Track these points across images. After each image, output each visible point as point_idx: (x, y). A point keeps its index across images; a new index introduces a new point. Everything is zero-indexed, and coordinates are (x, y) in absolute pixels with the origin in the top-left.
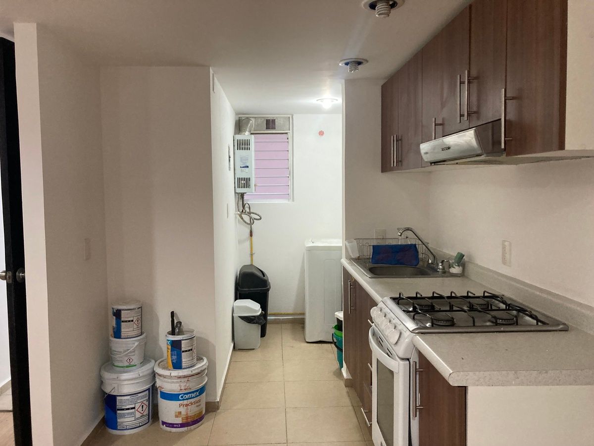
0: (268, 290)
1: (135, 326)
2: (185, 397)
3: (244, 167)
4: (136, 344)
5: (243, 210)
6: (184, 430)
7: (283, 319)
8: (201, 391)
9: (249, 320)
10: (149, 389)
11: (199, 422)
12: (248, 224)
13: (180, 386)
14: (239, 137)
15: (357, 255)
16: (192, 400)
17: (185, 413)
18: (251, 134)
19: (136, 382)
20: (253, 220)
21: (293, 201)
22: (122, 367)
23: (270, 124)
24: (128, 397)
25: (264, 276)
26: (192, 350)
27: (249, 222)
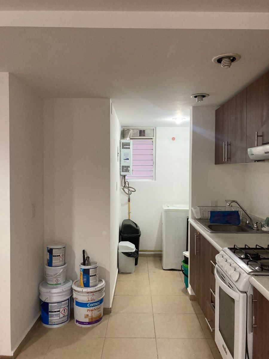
0: (140, 236)
1: (61, 259)
2: (91, 305)
3: (126, 159)
4: (62, 270)
5: (124, 186)
6: (90, 327)
7: (148, 254)
8: (101, 301)
9: (128, 254)
10: (69, 299)
11: (99, 321)
12: (127, 194)
13: (88, 298)
14: (124, 141)
15: (199, 217)
16: (96, 307)
17: (91, 316)
18: (131, 139)
19: (61, 294)
20: (131, 192)
21: (155, 180)
22: (53, 285)
23: (142, 133)
24: (56, 304)
25: (137, 227)
26: (96, 275)
27: (128, 193)
